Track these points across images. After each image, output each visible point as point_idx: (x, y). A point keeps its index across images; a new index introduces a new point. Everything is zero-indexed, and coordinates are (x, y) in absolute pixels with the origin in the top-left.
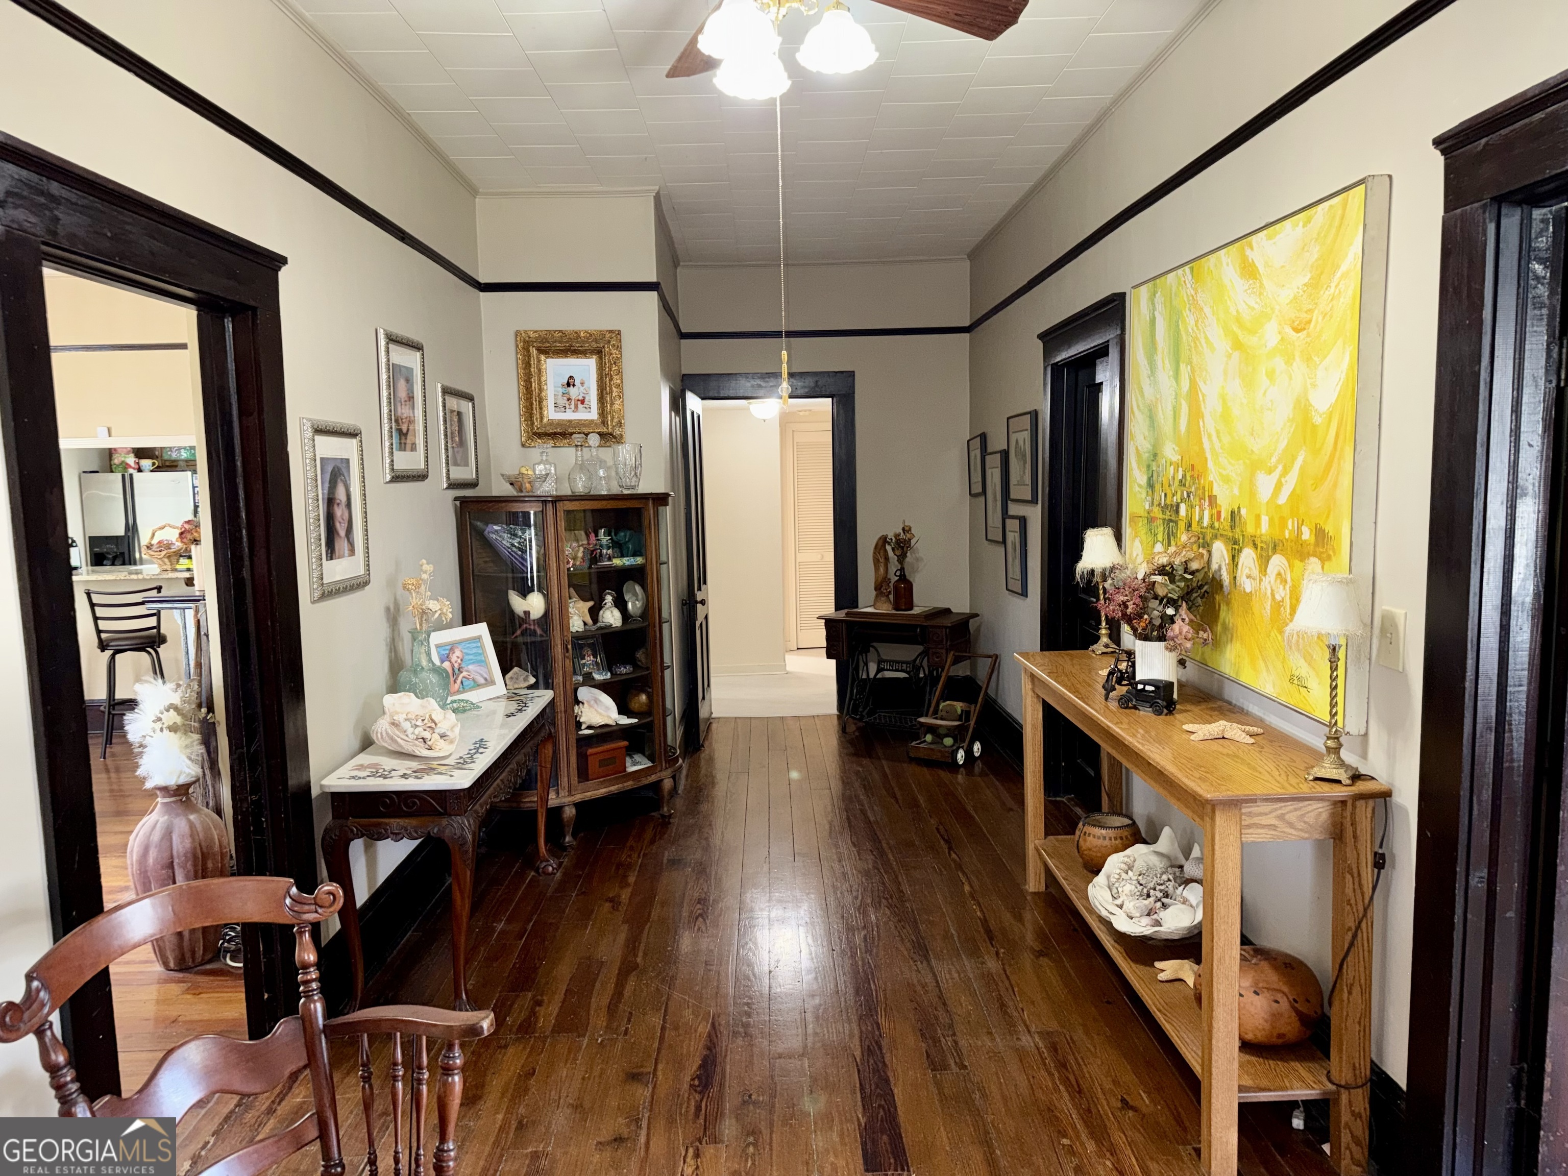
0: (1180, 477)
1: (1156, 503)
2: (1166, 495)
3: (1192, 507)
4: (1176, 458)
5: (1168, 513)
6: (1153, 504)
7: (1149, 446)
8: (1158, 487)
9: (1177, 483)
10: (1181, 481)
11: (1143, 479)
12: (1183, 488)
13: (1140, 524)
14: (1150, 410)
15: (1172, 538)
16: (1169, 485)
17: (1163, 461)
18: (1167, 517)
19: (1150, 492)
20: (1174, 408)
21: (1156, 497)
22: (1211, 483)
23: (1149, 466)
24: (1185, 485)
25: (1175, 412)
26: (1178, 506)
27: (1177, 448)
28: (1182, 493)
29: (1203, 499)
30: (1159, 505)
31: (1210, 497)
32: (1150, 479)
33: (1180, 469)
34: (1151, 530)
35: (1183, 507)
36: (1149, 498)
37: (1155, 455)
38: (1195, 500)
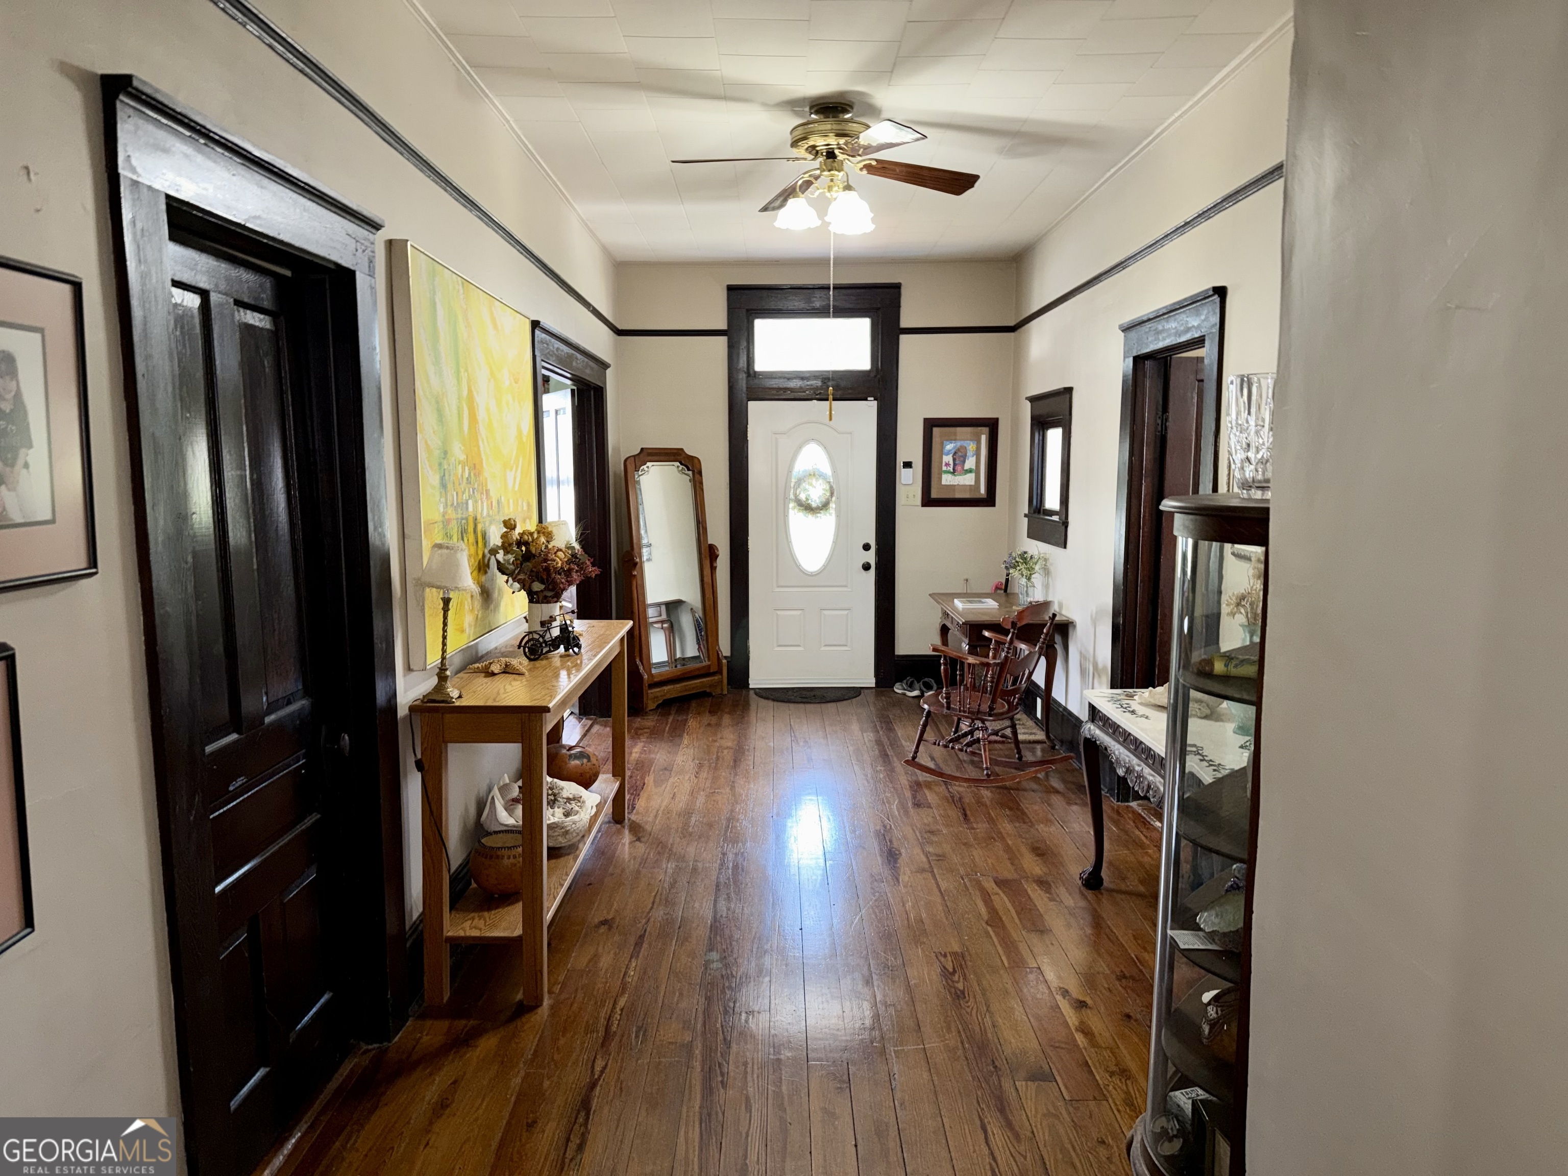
0: (467, 476)
1: (449, 503)
2: (457, 493)
3: (476, 502)
4: (463, 457)
5: (460, 511)
6: (447, 505)
7: (440, 443)
8: (450, 486)
9: (465, 480)
10: (467, 479)
11: (435, 480)
12: (469, 486)
13: (436, 531)
14: (437, 402)
15: (464, 535)
16: (459, 484)
17: (453, 459)
18: (459, 516)
19: (444, 492)
20: (458, 407)
21: (449, 497)
22: (486, 479)
23: (440, 464)
24: (470, 483)
25: (459, 411)
26: (467, 504)
27: (463, 448)
28: (469, 491)
29: (482, 493)
30: (452, 505)
31: (486, 490)
32: (442, 478)
33: (467, 468)
34: (446, 534)
35: (470, 502)
36: (443, 500)
37: (446, 453)
38: (478, 496)
